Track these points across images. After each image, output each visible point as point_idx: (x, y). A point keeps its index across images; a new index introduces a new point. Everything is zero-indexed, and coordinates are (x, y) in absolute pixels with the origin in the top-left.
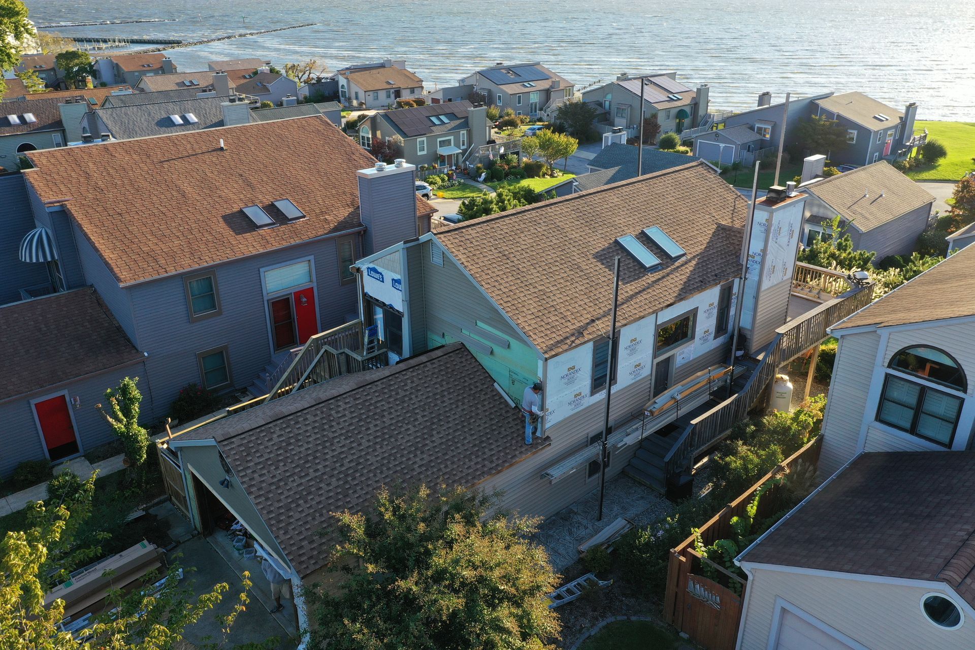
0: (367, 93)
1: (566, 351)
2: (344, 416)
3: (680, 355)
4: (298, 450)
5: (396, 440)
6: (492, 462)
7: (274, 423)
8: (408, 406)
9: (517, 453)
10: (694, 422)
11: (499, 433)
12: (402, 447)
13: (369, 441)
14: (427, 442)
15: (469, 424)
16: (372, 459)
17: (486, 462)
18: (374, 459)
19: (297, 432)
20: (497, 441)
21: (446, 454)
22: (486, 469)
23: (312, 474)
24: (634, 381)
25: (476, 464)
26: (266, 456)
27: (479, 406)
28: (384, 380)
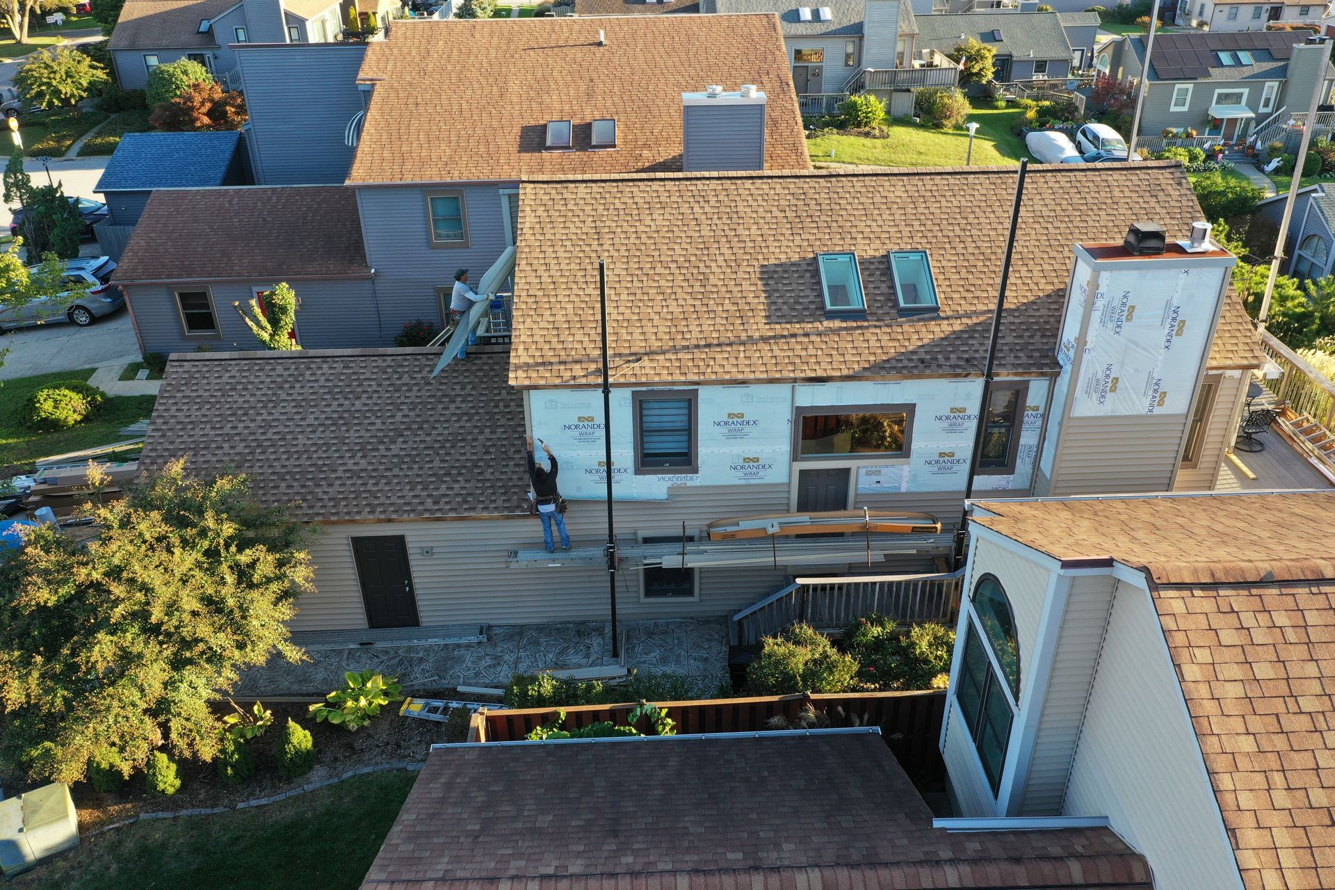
0: (1219, 8)
1: (556, 386)
2: (316, 381)
3: (867, 474)
4: (236, 398)
5: (348, 431)
6: (436, 503)
7: (237, 362)
8: (399, 397)
9: (481, 506)
10: (800, 581)
11: (481, 473)
12: (347, 441)
13: (316, 419)
14: (382, 447)
15: (453, 447)
16: (302, 440)
17: (429, 500)
18: (305, 441)
19: (252, 379)
20: (467, 481)
21: (390, 470)
22: (420, 508)
23: (227, 430)
24: (743, 482)
25: (414, 496)
26: (201, 393)
27: (487, 431)
28: (399, 358)
